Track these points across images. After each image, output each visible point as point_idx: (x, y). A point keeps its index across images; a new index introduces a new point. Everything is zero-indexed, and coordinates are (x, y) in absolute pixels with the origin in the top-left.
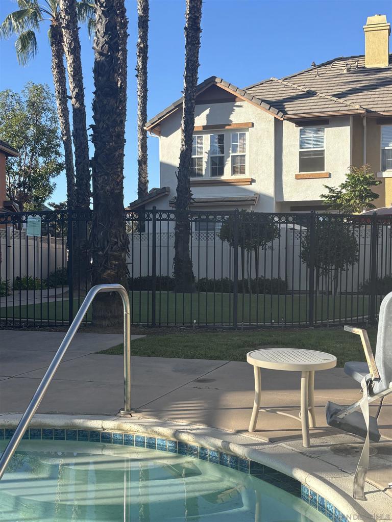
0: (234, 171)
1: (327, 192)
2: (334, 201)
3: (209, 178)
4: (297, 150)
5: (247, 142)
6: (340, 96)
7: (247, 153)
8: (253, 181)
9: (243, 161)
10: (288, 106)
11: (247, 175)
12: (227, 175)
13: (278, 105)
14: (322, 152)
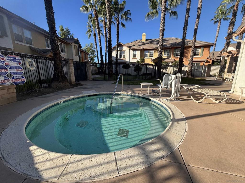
0: (123, 57)
1: (137, 61)
2: (138, 62)
3: (119, 58)
4: (132, 54)
5: (125, 53)
6: (139, 46)
7: (125, 55)
8: (126, 59)
9: (124, 56)
10: (131, 47)
11: (125, 58)
12: (122, 58)
13: (130, 47)
14: (136, 55)
